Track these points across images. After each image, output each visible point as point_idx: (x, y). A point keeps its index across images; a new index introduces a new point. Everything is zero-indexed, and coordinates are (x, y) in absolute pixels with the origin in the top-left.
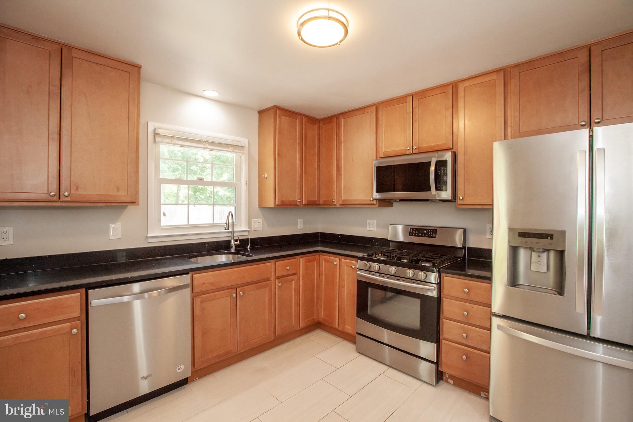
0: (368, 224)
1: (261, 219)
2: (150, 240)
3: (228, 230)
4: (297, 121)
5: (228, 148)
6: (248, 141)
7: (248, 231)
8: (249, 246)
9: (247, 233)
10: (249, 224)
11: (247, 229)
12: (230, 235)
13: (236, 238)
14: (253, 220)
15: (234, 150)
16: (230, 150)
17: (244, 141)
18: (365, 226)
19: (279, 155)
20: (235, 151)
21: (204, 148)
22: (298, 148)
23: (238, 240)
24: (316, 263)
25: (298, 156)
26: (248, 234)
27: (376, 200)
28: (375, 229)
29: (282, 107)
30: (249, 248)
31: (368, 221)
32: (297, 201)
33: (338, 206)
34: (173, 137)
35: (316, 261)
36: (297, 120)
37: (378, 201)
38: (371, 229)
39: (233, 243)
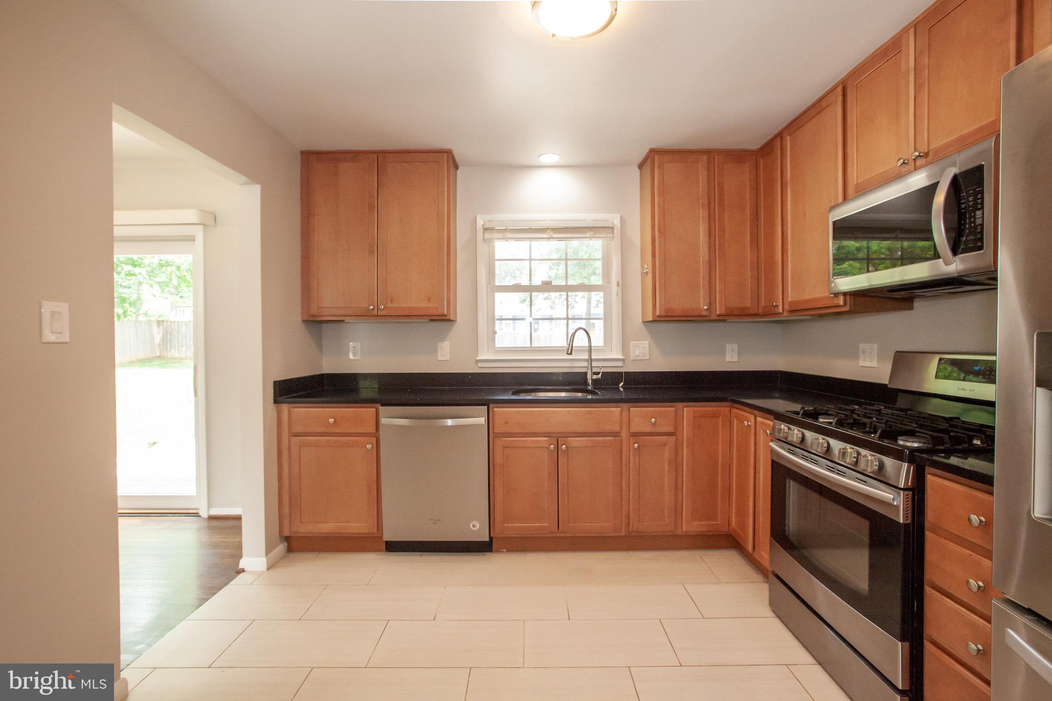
0: (861, 352)
1: (648, 342)
2: (480, 365)
3: (571, 354)
4: (700, 165)
5: (586, 233)
6: (621, 216)
7: (623, 360)
8: (622, 384)
9: (620, 364)
10: (625, 347)
11: (621, 357)
12: (585, 364)
13: (595, 370)
14: (631, 342)
15: (594, 234)
16: (588, 235)
17: (615, 219)
18: (855, 355)
19: (659, 231)
20: (596, 236)
21: (549, 239)
22: (702, 213)
23: (599, 373)
24: (720, 421)
25: (702, 228)
26: (622, 365)
27: (845, 294)
28: (874, 364)
29: (665, 148)
30: (621, 387)
31: (862, 346)
32: (702, 309)
33: (786, 315)
34: (505, 231)
35: (721, 418)
36: (700, 163)
37: (848, 297)
38: (867, 364)
39: (589, 376)
